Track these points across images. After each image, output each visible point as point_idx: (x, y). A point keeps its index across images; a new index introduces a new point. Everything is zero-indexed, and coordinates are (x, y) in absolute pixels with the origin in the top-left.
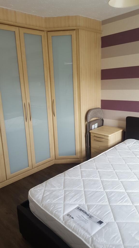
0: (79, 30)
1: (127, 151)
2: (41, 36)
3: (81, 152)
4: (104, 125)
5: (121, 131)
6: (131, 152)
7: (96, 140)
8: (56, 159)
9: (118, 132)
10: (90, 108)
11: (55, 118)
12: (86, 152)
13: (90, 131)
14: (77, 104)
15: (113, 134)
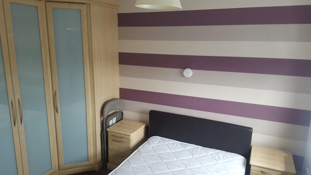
0: (91, 4)
1: (152, 154)
2: (37, 6)
3: (95, 156)
4: (123, 118)
5: (144, 126)
6: (157, 155)
7: (115, 140)
8: (60, 169)
9: (141, 128)
10: (106, 100)
11: (59, 116)
12: (102, 155)
13: (108, 130)
14: (90, 96)
15: (135, 132)
